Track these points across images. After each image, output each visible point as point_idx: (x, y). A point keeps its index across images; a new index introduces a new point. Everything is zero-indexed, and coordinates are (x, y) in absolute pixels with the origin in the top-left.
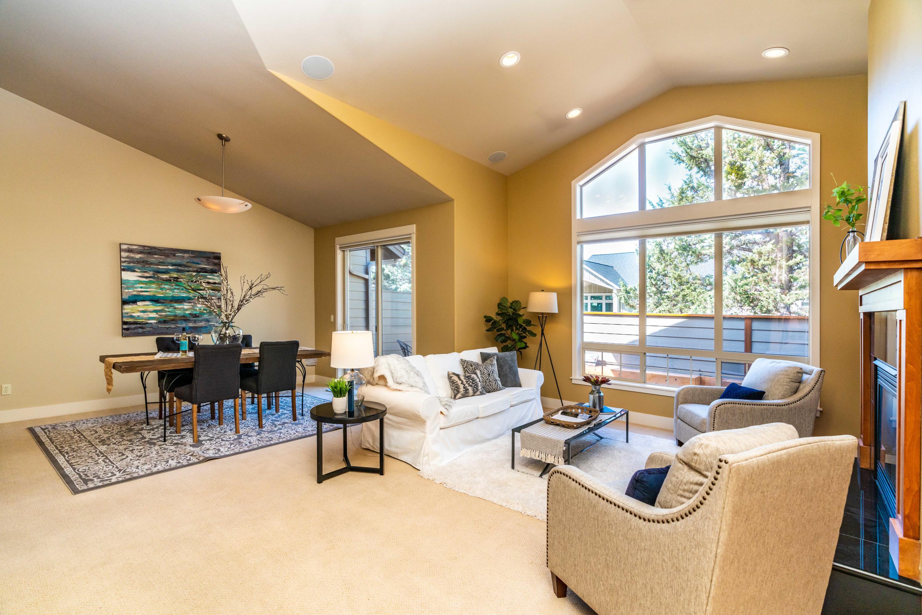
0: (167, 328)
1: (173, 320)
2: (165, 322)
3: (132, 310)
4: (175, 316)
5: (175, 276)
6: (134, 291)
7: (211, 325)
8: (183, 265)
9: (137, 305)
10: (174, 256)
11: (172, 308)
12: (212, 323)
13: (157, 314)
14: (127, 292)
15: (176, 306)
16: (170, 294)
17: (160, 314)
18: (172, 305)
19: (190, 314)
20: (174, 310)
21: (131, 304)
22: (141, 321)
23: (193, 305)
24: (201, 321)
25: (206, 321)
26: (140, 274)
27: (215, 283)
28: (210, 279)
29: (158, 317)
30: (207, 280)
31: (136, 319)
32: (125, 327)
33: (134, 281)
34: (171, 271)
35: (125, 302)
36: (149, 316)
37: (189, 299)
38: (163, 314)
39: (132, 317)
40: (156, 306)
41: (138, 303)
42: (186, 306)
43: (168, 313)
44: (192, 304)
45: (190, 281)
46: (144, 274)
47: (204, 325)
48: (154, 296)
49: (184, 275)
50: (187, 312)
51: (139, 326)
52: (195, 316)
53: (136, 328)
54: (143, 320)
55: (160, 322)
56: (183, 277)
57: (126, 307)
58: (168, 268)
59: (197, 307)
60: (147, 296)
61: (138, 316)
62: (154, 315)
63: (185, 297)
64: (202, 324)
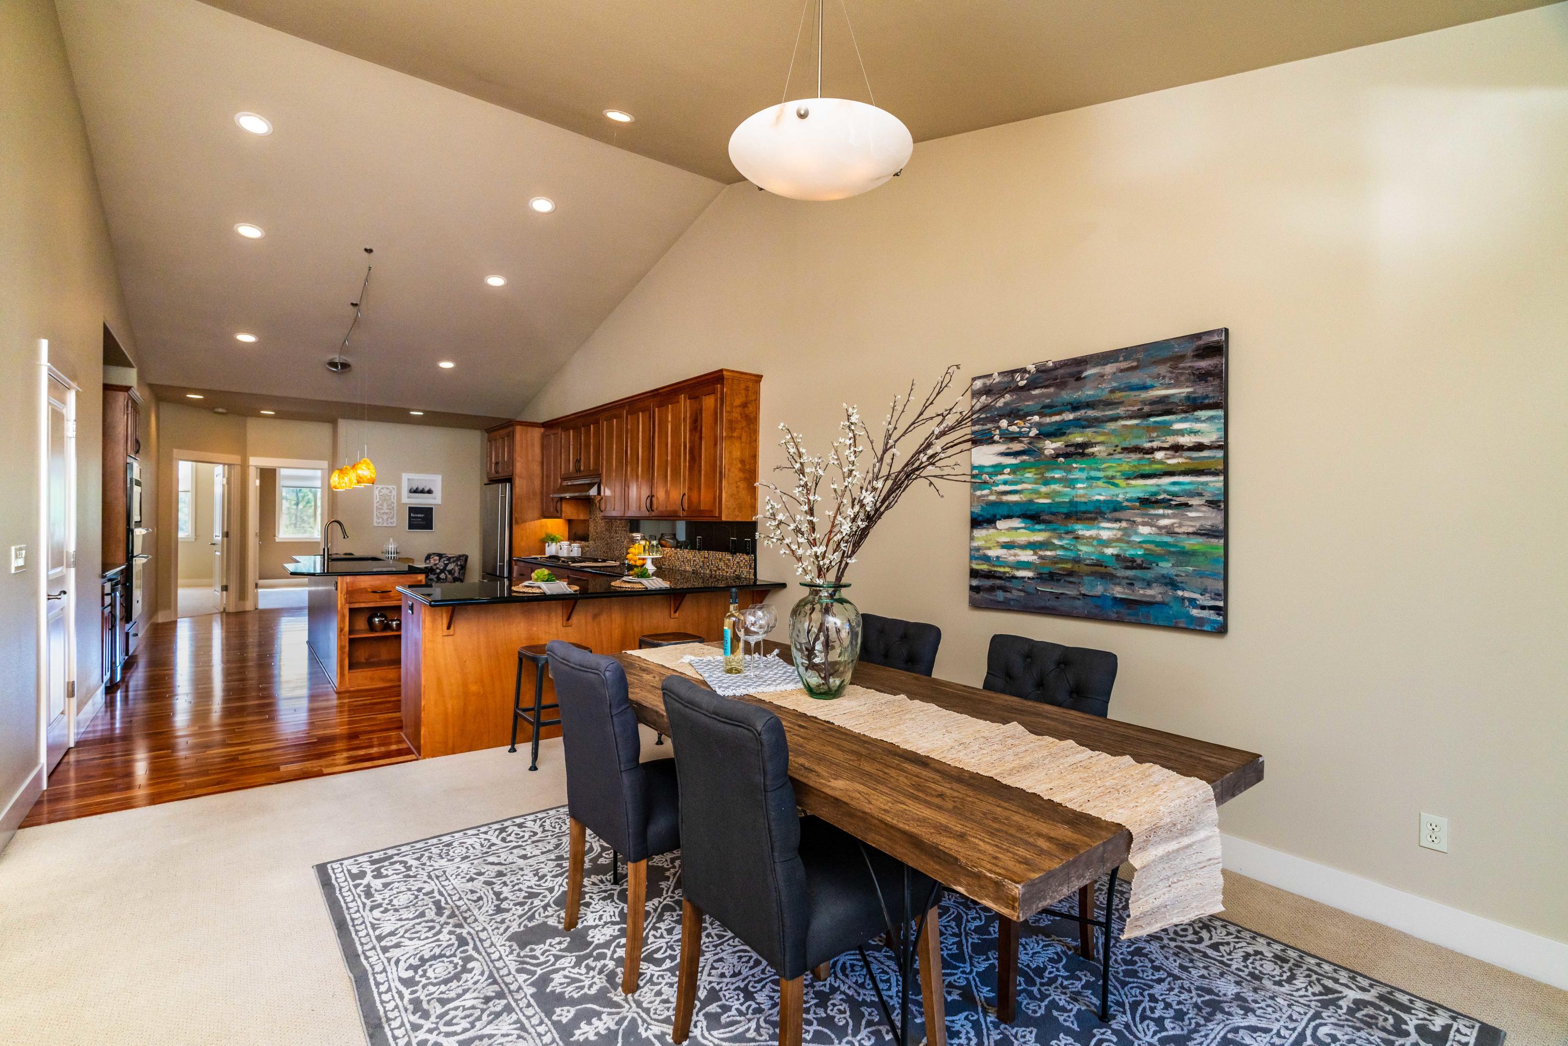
0: (1058, 596)
1: (1071, 573)
2: (1052, 577)
3: (986, 541)
4: (1077, 561)
5: (1079, 439)
6: (991, 494)
7: (1183, 599)
8: (1100, 401)
9: (996, 528)
10: (1079, 379)
11: (1070, 536)
12: (1187, 594)
13: (1035, 553)
14: (980, 497)
15: (1080, 533)
16: (1065, 494)
17: (1041, 553)
18: (1070, 529)
19: (1118, 557)
20: (1073, 542)
21: (985, 525)
22: (1002, 570)
23: (1125, 528)
24: (1149, 584)
25: (1166, 584)
26: (1002, 448)
27: (1200, 447)
28: (1181, 433)
29: (1038, 562)
30: (1171, 440)
31: (994, 566)
32: (975, 583)
33: (993, 466)
34: (1068, 427)
35: (977, 522)
36: (1018, 558)
37: (1115, 510)
38: (1048, 553)
39: (986, 559)
40: (1033, 531)
41: (1001, 524)
42: (1107, 530)
43: (1060, 552)
44: (1124, 524)
45: (1119, 450)
46: (1011, 445)
47: (1159, 598)
48: (1031, 502)
49: (1104, 434)
50: (1109, 551)
51: (998, 582)
52: (1130, 563)
53: (992, 589)
54: (1007, 569)
55: (1042, 577)
56: (1100, 439)
57: (978, 533)
58: (1063, 421)
59: (1137, 533)
60: (1016, 503)
61: (998, 557)
62: (1027, 556)
63: (1105, 501)
64: (1154, 592)
